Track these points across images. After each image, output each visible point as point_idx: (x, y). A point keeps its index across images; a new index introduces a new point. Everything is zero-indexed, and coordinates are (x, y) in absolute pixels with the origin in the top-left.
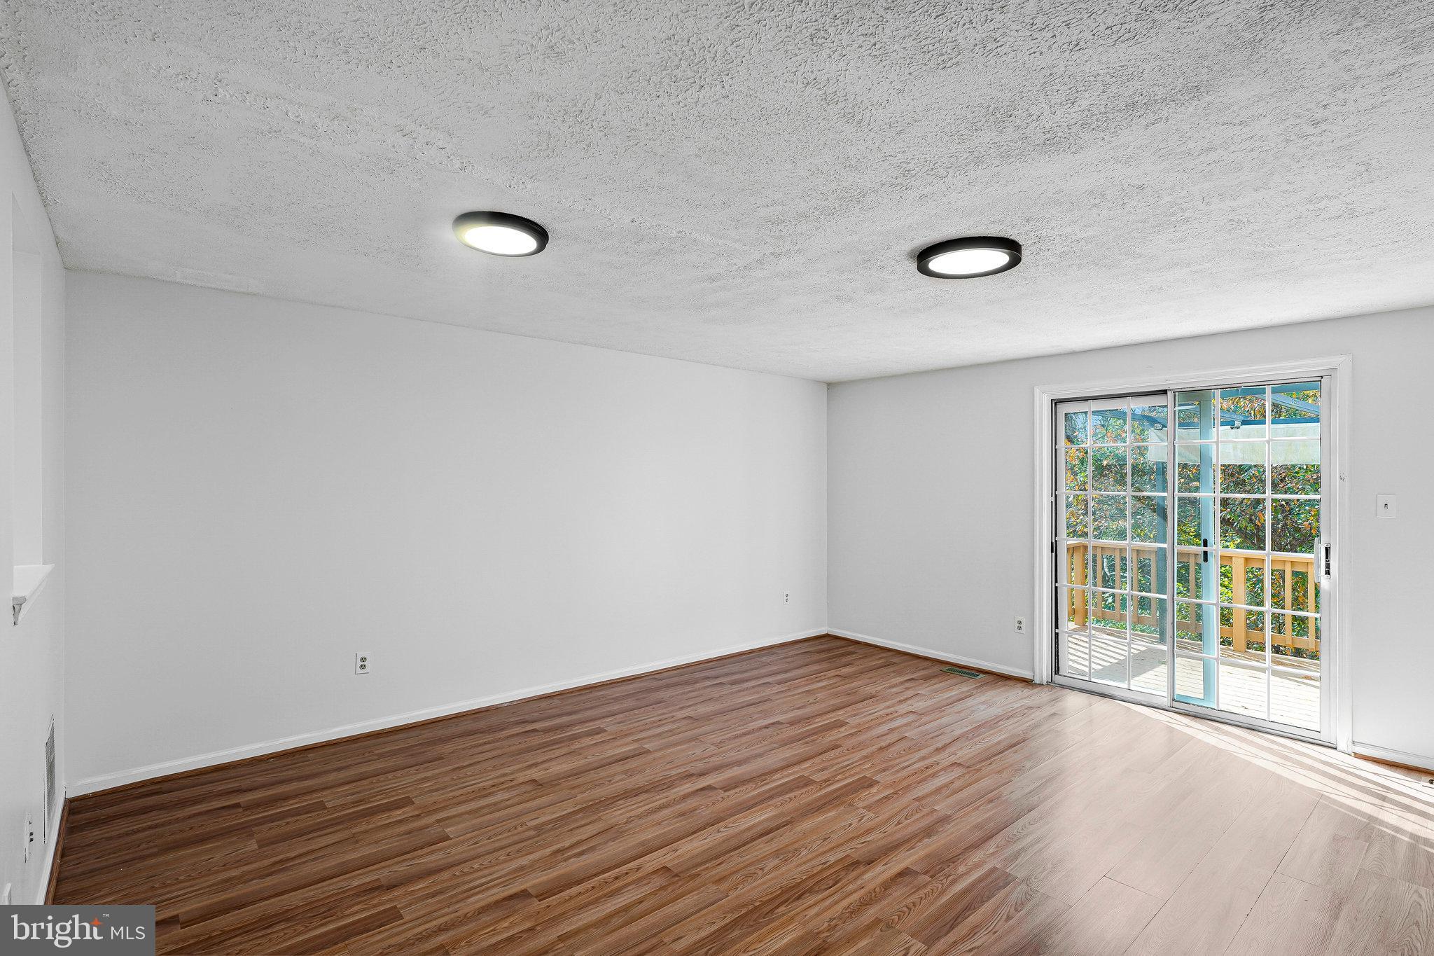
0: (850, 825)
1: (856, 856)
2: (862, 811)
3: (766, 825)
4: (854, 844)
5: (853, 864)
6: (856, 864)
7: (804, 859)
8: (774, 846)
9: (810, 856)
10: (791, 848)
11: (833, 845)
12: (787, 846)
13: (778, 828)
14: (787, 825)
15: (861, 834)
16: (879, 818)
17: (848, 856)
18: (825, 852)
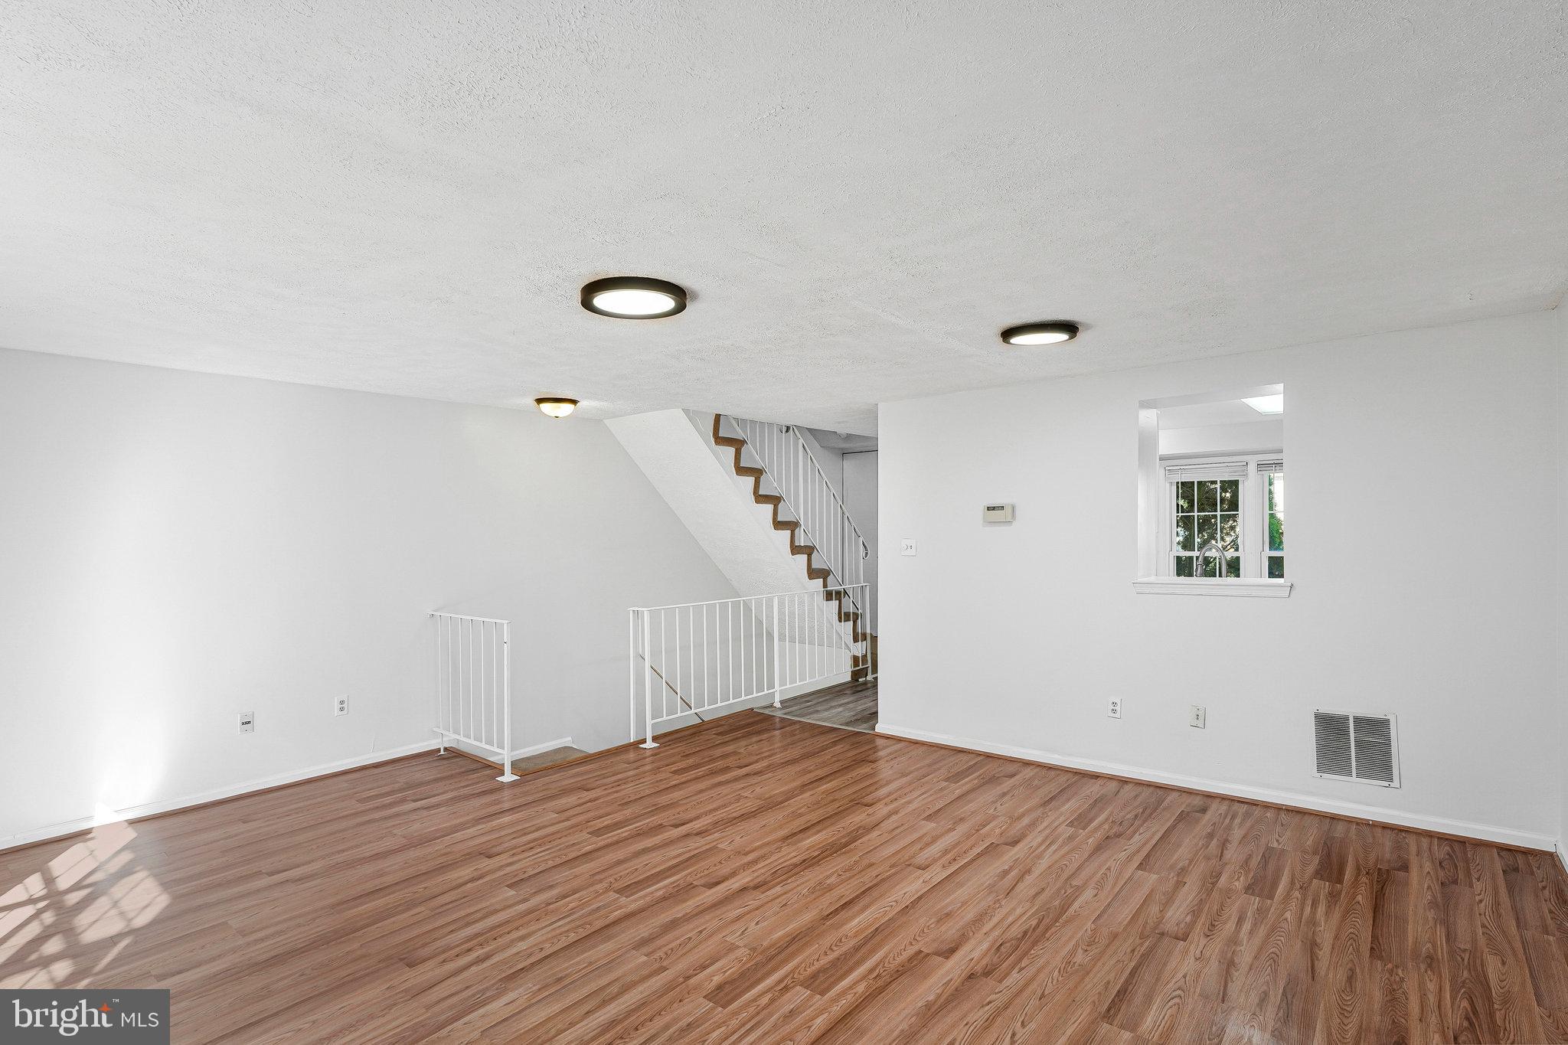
0: (757, 923)
1: (756, 893)
2: (740, 943)
3: (850, 913)
4: (757, 903)
5: (758, 887)
6: (756, 887)
7: (803, 886)
8: (836, 893)
9: (799, 889)
10: (817, 894)
11: (778, 901)
12: (822, 895)
13: (836, 911)
14: (828, 915)
15: (747, 914)
16: (721, 936)
17: (763, 893)
18: (785, 893)
